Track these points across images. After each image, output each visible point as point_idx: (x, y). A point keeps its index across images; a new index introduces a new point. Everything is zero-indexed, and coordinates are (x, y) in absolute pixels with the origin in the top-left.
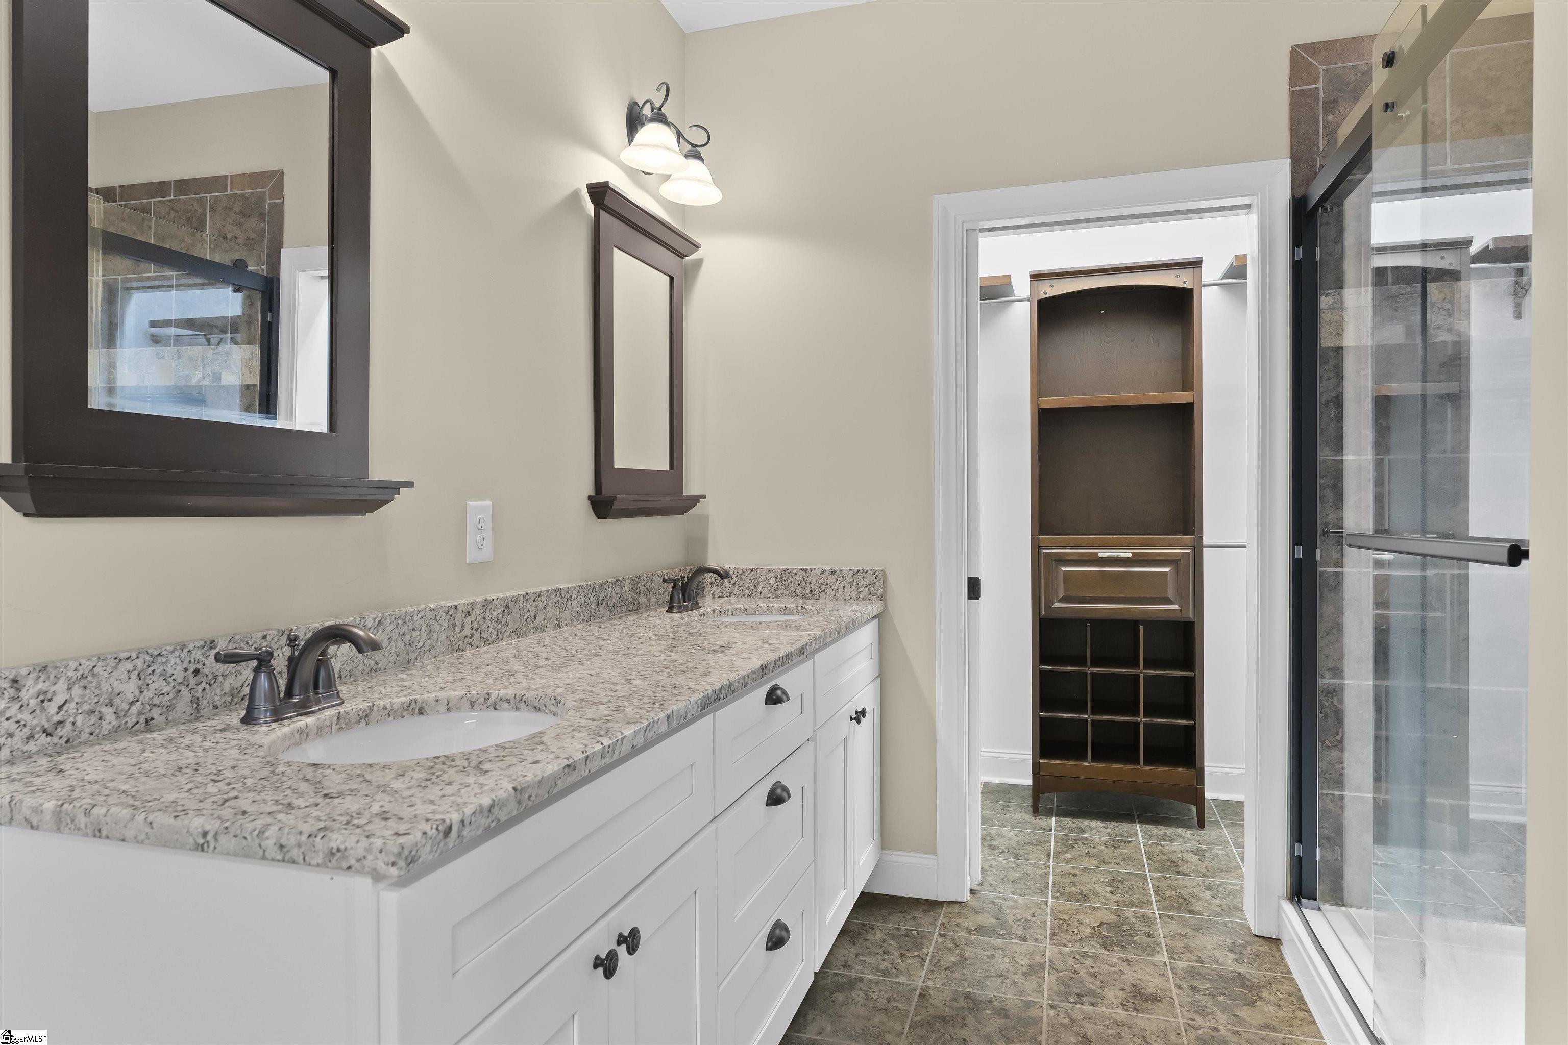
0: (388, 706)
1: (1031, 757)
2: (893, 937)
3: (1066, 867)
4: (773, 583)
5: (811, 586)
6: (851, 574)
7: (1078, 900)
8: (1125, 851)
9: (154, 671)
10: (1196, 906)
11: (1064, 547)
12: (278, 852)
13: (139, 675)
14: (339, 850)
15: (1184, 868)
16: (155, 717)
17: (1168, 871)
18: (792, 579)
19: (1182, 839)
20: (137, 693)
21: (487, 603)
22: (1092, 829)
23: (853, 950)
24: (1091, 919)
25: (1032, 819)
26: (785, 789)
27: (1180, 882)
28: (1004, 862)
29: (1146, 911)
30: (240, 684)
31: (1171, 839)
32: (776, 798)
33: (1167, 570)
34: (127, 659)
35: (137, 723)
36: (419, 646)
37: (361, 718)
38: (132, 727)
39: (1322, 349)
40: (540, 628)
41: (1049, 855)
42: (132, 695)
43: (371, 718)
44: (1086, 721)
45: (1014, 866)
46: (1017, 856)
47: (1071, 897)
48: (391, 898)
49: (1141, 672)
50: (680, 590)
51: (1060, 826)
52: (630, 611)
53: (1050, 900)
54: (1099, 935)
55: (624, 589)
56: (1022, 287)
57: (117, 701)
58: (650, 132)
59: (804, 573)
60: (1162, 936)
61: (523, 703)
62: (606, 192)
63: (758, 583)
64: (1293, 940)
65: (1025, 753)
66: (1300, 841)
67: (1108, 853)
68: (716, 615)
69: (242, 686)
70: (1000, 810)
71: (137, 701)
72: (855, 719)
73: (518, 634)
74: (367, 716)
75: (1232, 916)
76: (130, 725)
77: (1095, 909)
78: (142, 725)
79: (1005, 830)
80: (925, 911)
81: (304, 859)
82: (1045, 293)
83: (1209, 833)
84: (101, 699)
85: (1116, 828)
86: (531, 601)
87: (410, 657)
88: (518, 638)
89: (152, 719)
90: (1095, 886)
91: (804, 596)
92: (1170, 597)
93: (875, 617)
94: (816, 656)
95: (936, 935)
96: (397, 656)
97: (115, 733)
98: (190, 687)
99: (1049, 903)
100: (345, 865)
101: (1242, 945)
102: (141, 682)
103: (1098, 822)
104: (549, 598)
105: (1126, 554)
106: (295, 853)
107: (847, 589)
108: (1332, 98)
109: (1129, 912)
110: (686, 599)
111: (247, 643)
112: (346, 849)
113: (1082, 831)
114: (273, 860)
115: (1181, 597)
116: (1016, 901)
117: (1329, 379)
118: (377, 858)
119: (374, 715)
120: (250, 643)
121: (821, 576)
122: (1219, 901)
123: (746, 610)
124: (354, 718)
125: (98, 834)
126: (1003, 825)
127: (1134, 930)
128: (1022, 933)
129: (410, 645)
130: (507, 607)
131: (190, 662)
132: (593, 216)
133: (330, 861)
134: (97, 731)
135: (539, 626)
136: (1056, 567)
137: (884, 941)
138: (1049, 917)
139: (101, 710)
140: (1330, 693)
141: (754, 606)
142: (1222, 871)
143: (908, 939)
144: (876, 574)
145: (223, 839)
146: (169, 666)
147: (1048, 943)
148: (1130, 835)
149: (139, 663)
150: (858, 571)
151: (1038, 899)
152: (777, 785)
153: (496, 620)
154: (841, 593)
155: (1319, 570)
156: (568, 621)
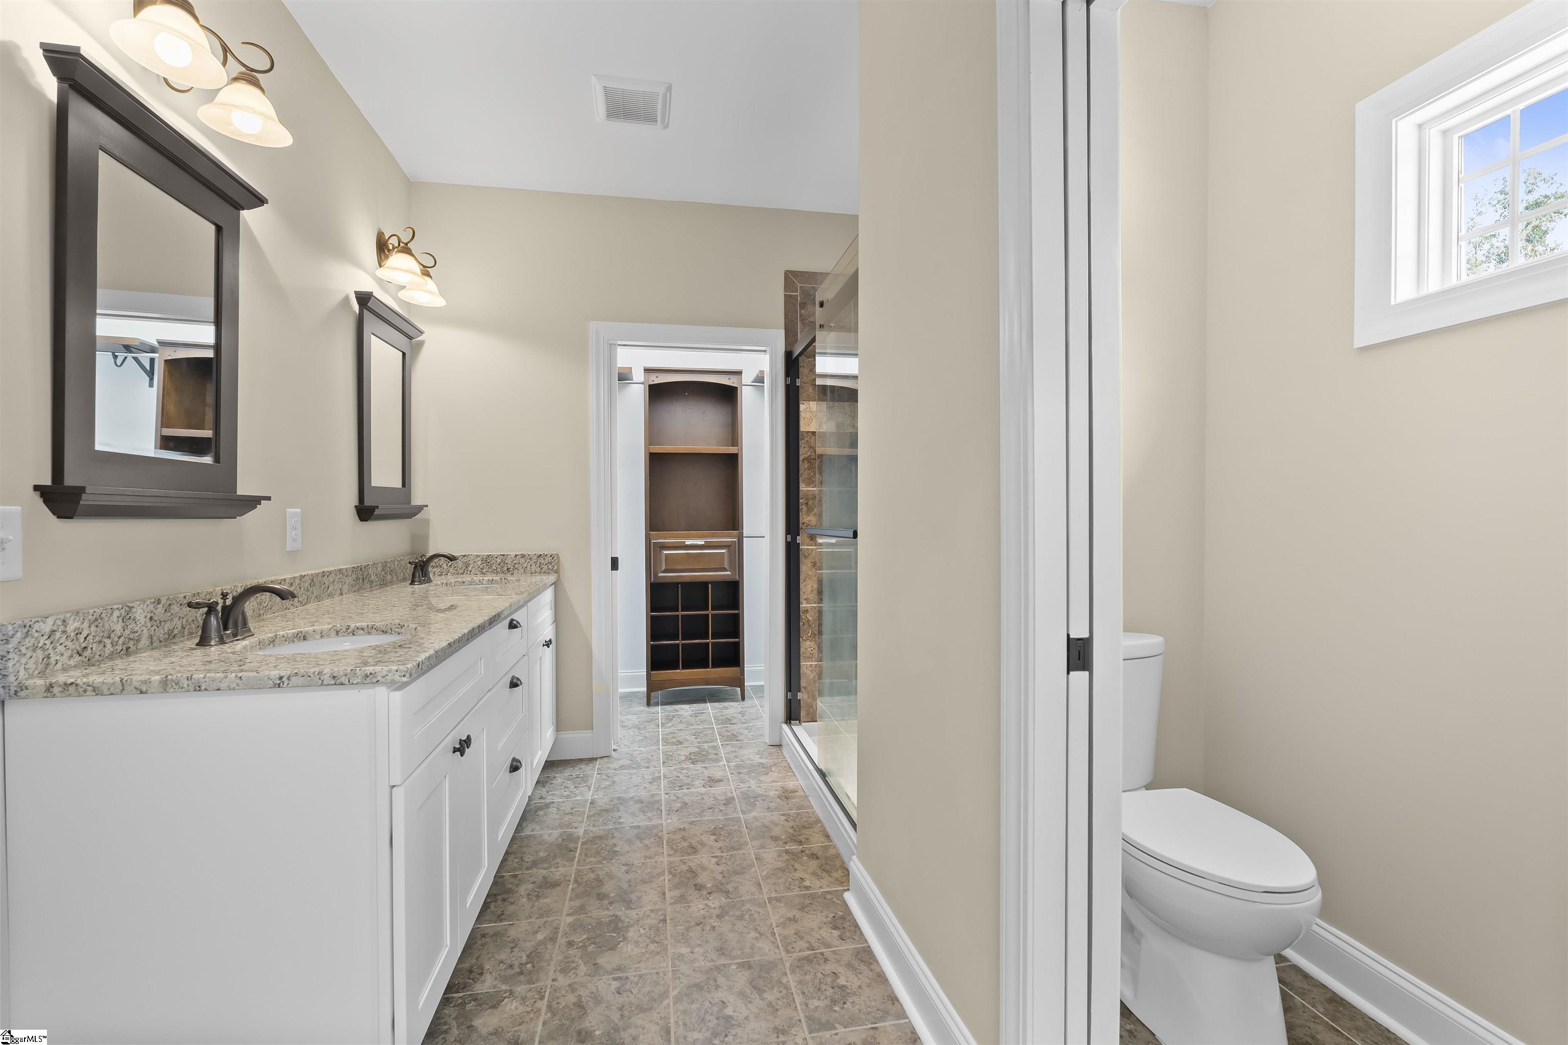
0: (285, 635)
1: (645, 673)
2: (568, 780)
3: (669, 730)
4: (479, 564)
5: (508, 565)
6: (536, 557)
7: (677, 745)
8: (702, 717)
9: (130, 617)
10: (741, 737)
11: (665, 538)
12: (332, 680)
13: (123, 619)
14: (371, 674)
15: (734, 721)
16: (131, 646)
17: (726, 724)
18: (494, 561)
19: (733, 708)
20: (122, 631)
21: (302, 577)
22: (682, 709)
23: (545, 790)
24: (685, 752)
25: (647, 709)
26: (518, 679)
27: (732, 728)
28: (632, 733)
29: (715, 744)
30: (173, 627)
31: (727, 708)
32: (514, 684)
33: (724, 551)
34: (117, 609)
35: (122, 649)
36: (265, 605)
37: (271, 642)
38: (120, 652)
39: (801, 432)
40: (331, 596)
41: (659, 726)
42: (120, 632)
43: (275, 642)
44: (678, 645)
45: (638, 734)
46: (639, 729)
47: (673, 744)
48: (397, 696)
49: (710, 613)
50: (420, 570)
51: (664, 710)
52: (382, 585)
53: (661, 747)
54: (690, 759)
55: (378, 570)
56: (638, 375)
57: (112, 635)
58: (397, 260)
59: (503, 557)
60: (723, 753)
61: (374, 629)
62: (370, 298)
63: (469, 565)
64: (788, 744)
65: (642, 671)
66: (790, 691)
67: (693, 720)
68: (444, 586)
69: (174, 628)
70: (626, 707)
71: (122, 636)
72: (546, 645)
73: (318, 598)
74: (273, 641)
75: (759, 739)
76: (118, 651)
77: (687, 747)
78: (124, 652)
79: (630, 717)
80: (586, 764)
81: (349, 681)
82: (653, 381)
83: (747, 703)
84: (105, 634)
85: (696, 707)
86: (326, 577)
87: (260, 612)
88: (319, 601)
89: (129, 648)
90: (686, 737)
91: (503, 572)
92: (726, 567)
93: (553, 584)
94: (529, 604)
95: (595, 774)
96: (254, 611)
97: (111, 657)
98: (148, 628)
99: (661, 749)
100: (375, 680)
101: (763, 751)
102: (124, 624)
103: (685, 705)
104: (336, 575)
105: (701, 542)
106: (344, 680)
107: (533, 566)
108: (804, 302)
109: (706, 746)
110: (424, 575)
111: (176, 601)
112: (375, 673)
113: (677, 711)
114: (328, 685)
115: (732, 568)
116: (641, 751)
117: (804, 448)
118: (394, 675)
119: (277, 640)
120: (178, 601)
121: (515, 559)
122: (752, 734)
123: (464, 582)
124: (267, 642)
125: (198, 689)
126: (629, 714)
127: (708, 753)
128: (647, 765)
129: (260, 605)
130: (312, 580)
131: (148, 612)
132: (358, 312)
133: (366, 680)
134: (103, 654)
135: (330, 594)
136: (660, 551)
137: (563, 783)
138: (661, 755)
139: (105, 641)
140: (805, 612)
141: (470, 579)
142: (754, 719)
143: (578, 779)
144: (553, 556)
145: (293, 679)
146: (138, 614)
147: (662, 767)
148: (704, 709)
149: (123, 611)
150: (541, 555)
151: (654, 748)
152: (513, 677)
153: (306, 589)
154: (528, 569)
155: (801, 547)
156: (347, 592)
